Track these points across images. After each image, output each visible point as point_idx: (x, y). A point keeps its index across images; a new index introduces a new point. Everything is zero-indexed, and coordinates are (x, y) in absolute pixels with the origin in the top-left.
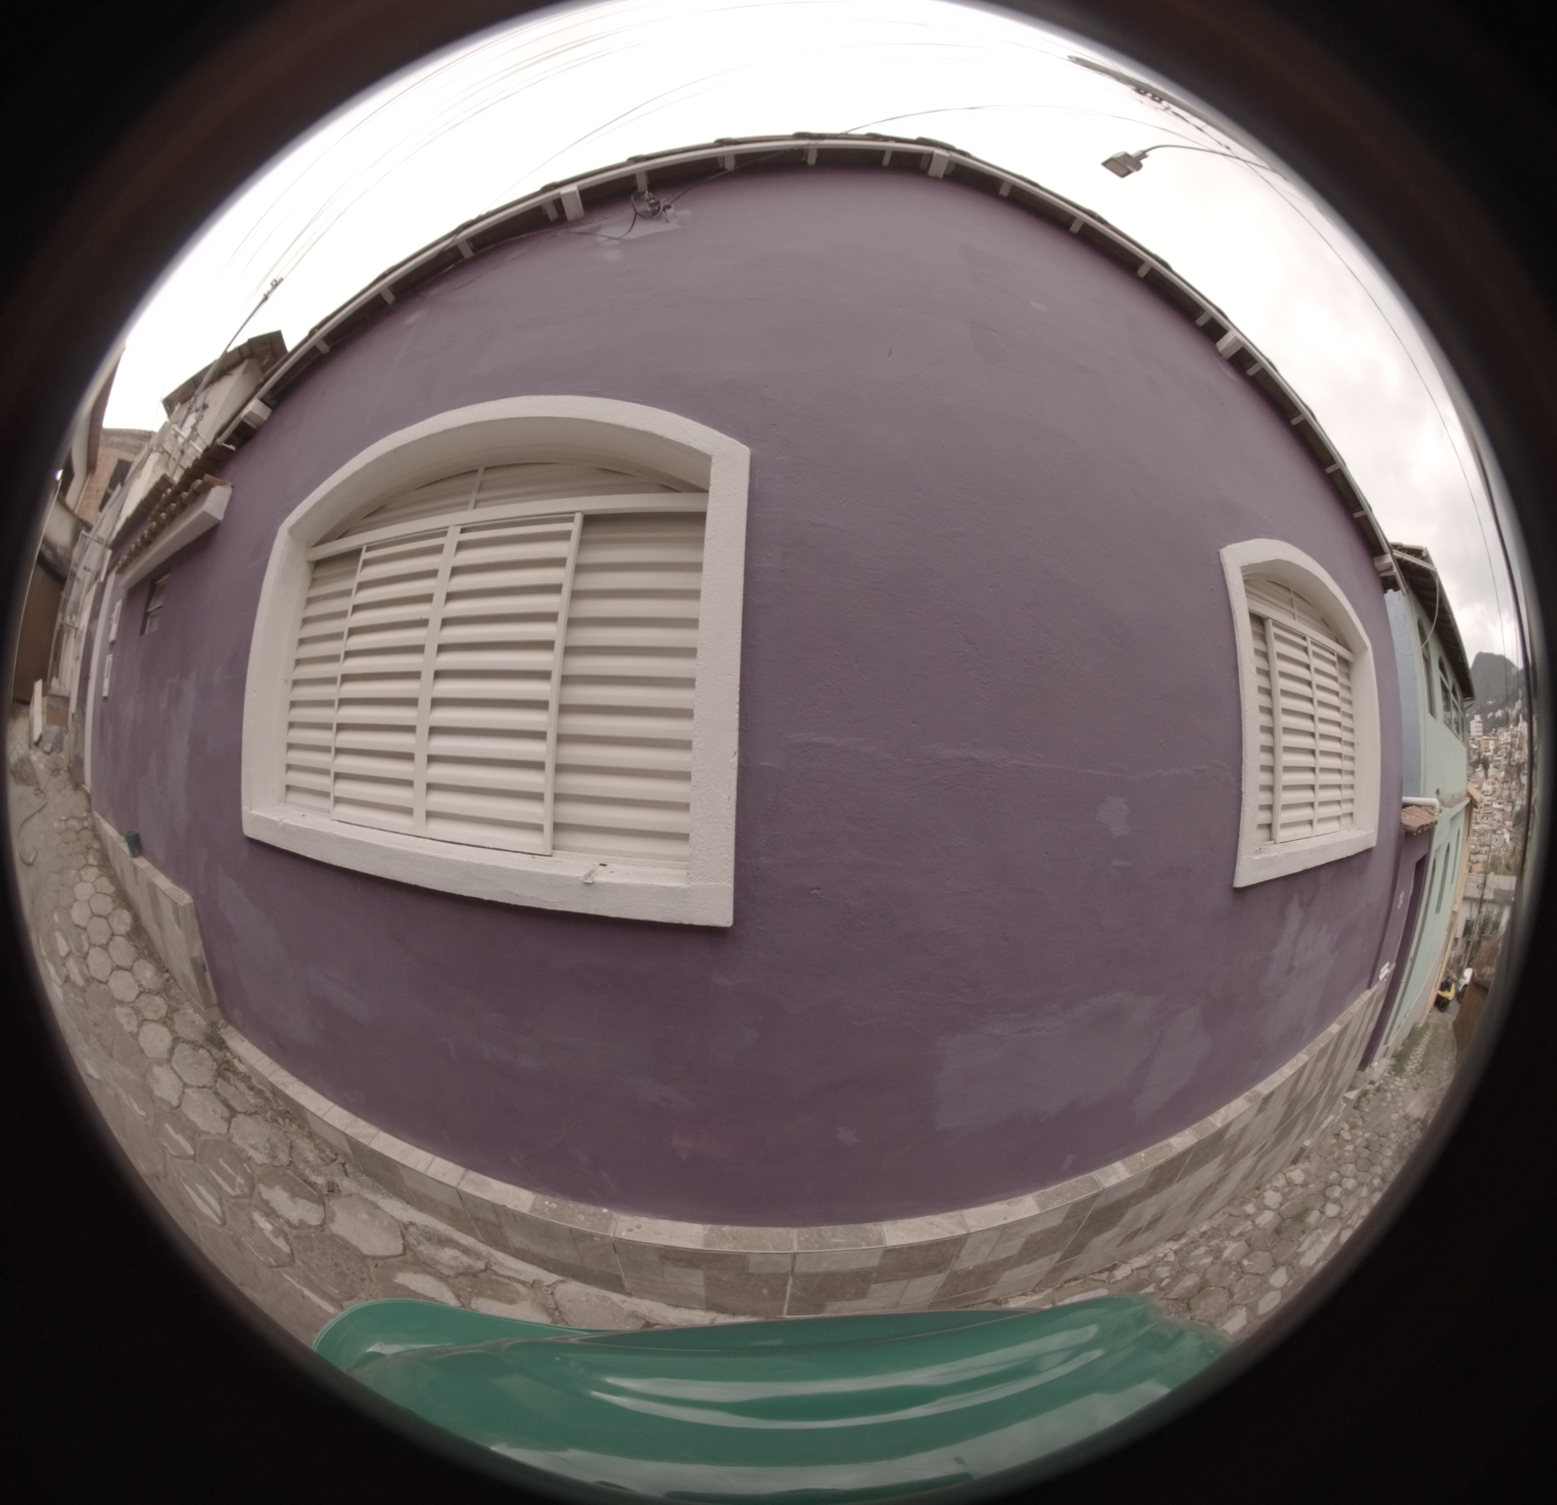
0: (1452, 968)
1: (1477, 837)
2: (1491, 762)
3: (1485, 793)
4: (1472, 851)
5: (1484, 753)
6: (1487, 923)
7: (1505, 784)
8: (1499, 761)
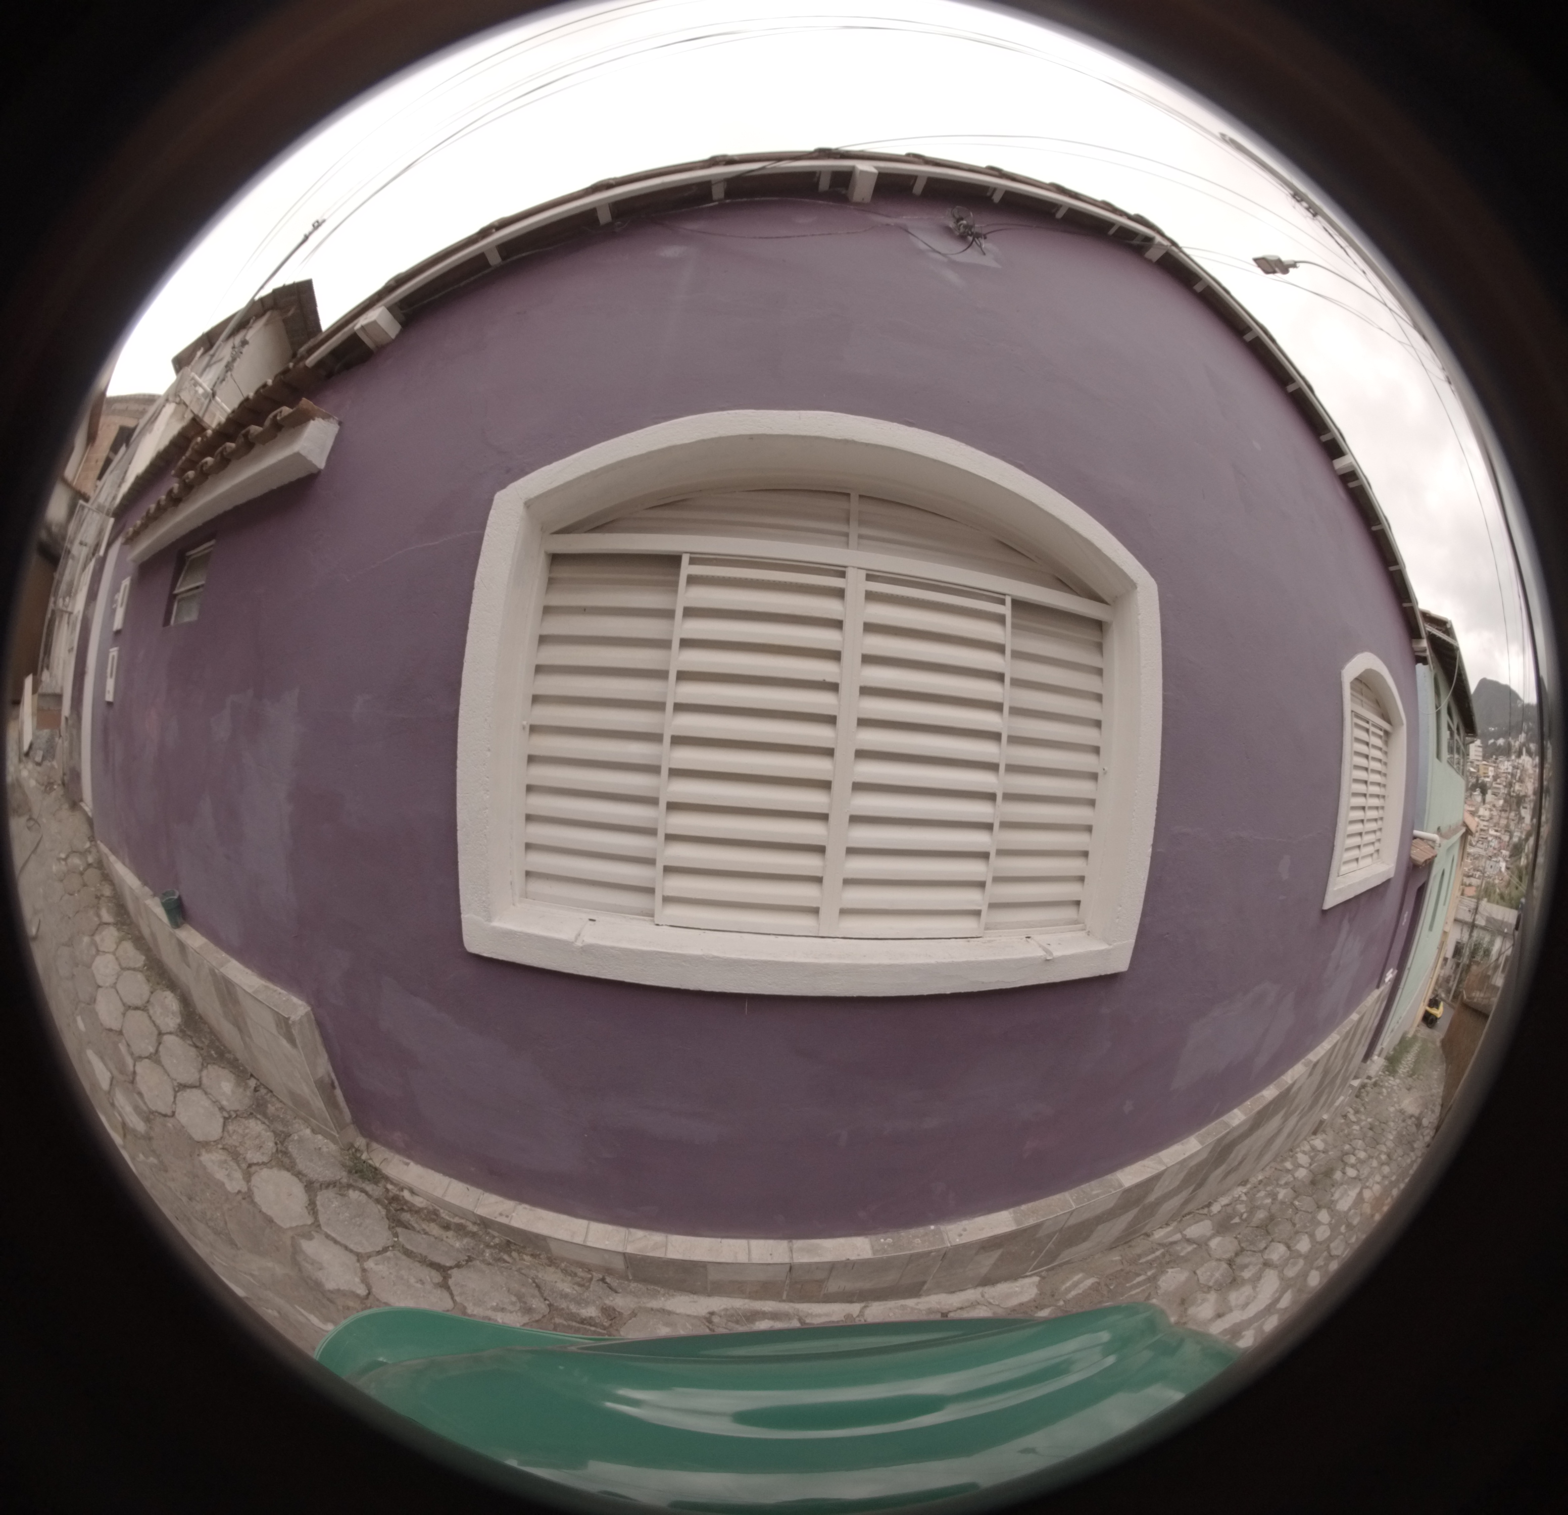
0: (1440, 987)
1: (1471, 860)
2: (1490, 788)
3: (1482, 818)
4: (1466, 873)
5: (1482, 778)
6: (1478, 948)
7: (1503, 813)
8: (1498, 788)
